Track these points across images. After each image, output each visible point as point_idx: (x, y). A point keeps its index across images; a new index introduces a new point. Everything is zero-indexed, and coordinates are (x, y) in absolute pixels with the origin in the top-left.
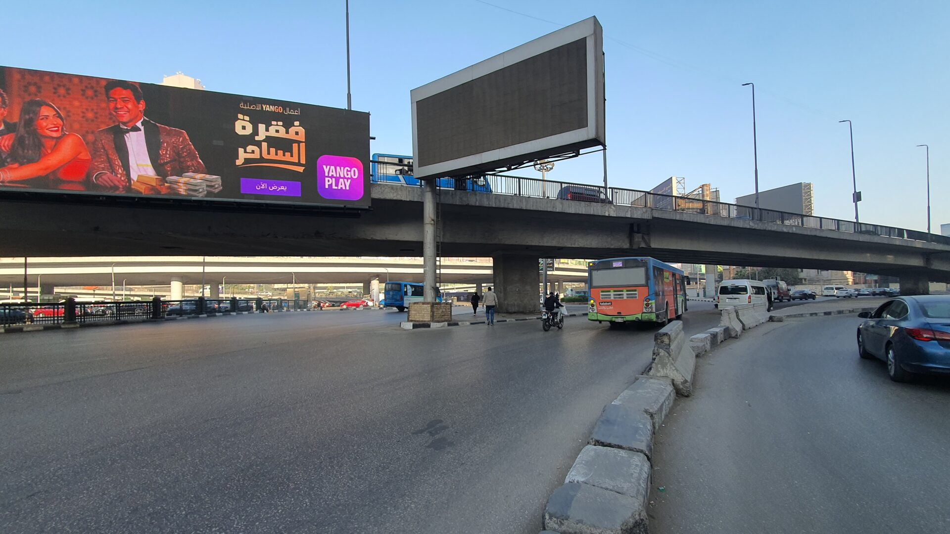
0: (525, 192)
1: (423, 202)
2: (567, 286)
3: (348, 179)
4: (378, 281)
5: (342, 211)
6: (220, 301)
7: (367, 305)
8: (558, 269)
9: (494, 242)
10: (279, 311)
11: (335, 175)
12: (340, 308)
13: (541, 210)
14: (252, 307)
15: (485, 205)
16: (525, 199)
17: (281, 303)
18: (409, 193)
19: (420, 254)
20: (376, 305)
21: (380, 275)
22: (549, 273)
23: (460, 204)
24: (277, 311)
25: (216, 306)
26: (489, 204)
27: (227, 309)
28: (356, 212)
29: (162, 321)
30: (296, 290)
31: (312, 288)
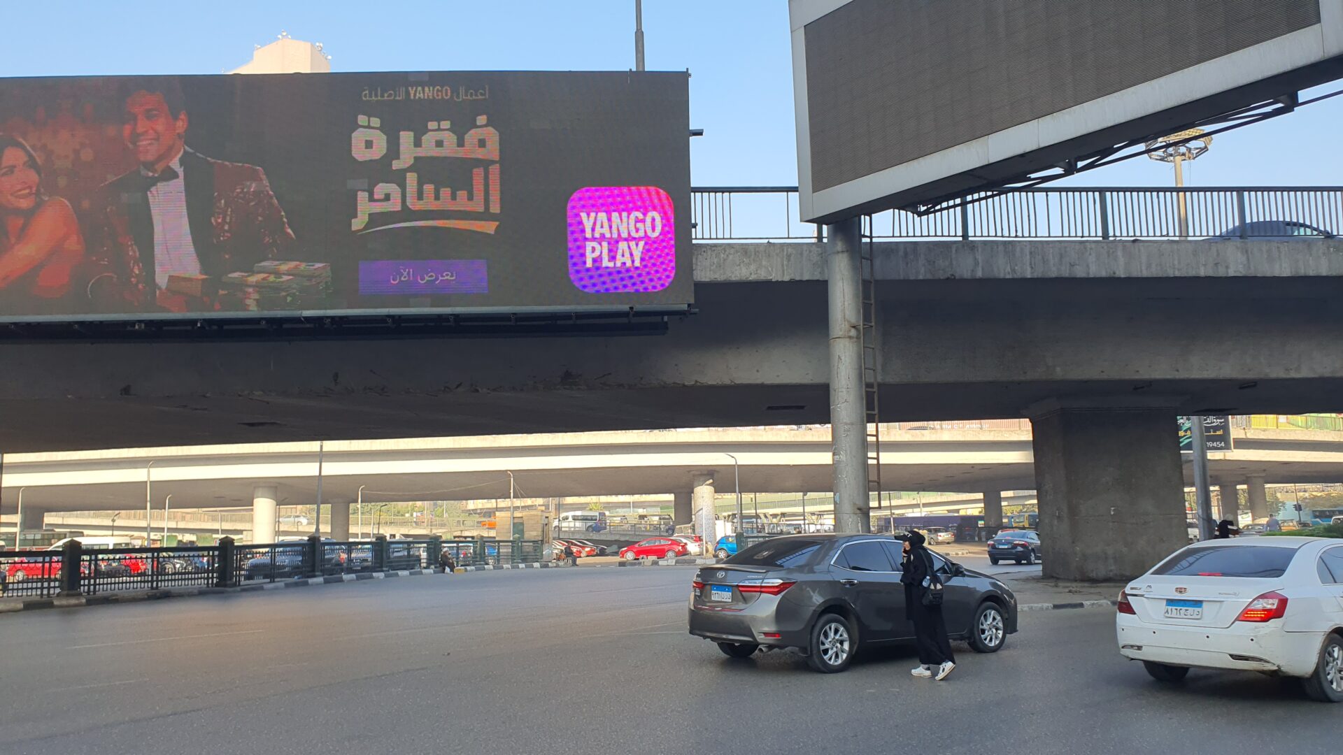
0: (1119, 230)
1: (827, 281)
2: (1279, 495)
3: (637, 240)
4: (711, 489)
5: (625, 320)
6: (350, 547)
7: (684, 552)
8: (1243, 444)
9: (1032, 375)
10: (477, 569)
11: (608, 235)
12: (617, 559)
13: (1177, 274)
14: (418, 559)
15: (1002, 276)
16: (1124, 246)
17: (483, 548)
18: (789, 260)
19: (823, 416)
20: (707, 551)
21: (718, 472)
22: (1211, 455)
23: (929, 277)
24: (473, 568)
25: (344, 556)
26: (1013, 271)
27: (366, 564)
28: (658, 319)
29: (234, 592)
30: (517, 514)
31: (552, 508)
